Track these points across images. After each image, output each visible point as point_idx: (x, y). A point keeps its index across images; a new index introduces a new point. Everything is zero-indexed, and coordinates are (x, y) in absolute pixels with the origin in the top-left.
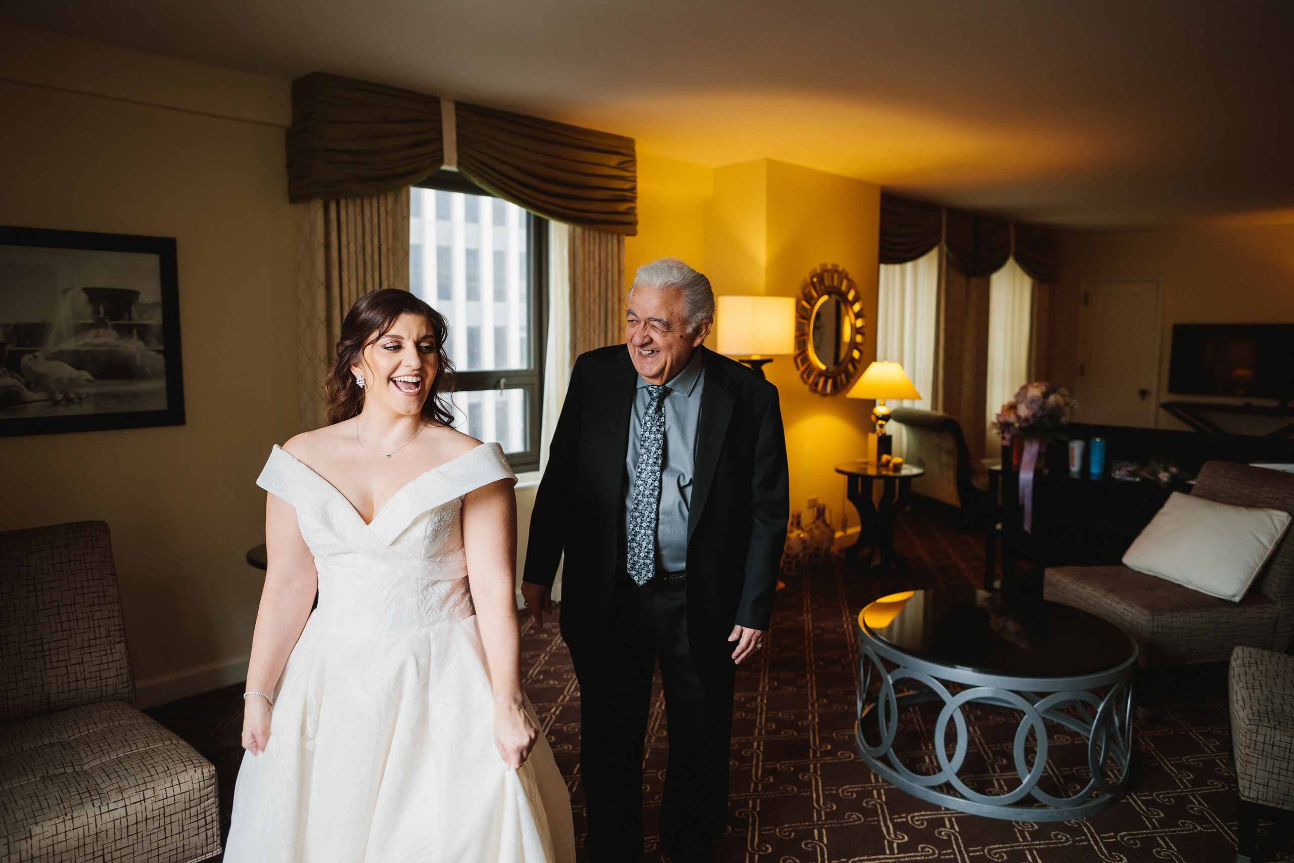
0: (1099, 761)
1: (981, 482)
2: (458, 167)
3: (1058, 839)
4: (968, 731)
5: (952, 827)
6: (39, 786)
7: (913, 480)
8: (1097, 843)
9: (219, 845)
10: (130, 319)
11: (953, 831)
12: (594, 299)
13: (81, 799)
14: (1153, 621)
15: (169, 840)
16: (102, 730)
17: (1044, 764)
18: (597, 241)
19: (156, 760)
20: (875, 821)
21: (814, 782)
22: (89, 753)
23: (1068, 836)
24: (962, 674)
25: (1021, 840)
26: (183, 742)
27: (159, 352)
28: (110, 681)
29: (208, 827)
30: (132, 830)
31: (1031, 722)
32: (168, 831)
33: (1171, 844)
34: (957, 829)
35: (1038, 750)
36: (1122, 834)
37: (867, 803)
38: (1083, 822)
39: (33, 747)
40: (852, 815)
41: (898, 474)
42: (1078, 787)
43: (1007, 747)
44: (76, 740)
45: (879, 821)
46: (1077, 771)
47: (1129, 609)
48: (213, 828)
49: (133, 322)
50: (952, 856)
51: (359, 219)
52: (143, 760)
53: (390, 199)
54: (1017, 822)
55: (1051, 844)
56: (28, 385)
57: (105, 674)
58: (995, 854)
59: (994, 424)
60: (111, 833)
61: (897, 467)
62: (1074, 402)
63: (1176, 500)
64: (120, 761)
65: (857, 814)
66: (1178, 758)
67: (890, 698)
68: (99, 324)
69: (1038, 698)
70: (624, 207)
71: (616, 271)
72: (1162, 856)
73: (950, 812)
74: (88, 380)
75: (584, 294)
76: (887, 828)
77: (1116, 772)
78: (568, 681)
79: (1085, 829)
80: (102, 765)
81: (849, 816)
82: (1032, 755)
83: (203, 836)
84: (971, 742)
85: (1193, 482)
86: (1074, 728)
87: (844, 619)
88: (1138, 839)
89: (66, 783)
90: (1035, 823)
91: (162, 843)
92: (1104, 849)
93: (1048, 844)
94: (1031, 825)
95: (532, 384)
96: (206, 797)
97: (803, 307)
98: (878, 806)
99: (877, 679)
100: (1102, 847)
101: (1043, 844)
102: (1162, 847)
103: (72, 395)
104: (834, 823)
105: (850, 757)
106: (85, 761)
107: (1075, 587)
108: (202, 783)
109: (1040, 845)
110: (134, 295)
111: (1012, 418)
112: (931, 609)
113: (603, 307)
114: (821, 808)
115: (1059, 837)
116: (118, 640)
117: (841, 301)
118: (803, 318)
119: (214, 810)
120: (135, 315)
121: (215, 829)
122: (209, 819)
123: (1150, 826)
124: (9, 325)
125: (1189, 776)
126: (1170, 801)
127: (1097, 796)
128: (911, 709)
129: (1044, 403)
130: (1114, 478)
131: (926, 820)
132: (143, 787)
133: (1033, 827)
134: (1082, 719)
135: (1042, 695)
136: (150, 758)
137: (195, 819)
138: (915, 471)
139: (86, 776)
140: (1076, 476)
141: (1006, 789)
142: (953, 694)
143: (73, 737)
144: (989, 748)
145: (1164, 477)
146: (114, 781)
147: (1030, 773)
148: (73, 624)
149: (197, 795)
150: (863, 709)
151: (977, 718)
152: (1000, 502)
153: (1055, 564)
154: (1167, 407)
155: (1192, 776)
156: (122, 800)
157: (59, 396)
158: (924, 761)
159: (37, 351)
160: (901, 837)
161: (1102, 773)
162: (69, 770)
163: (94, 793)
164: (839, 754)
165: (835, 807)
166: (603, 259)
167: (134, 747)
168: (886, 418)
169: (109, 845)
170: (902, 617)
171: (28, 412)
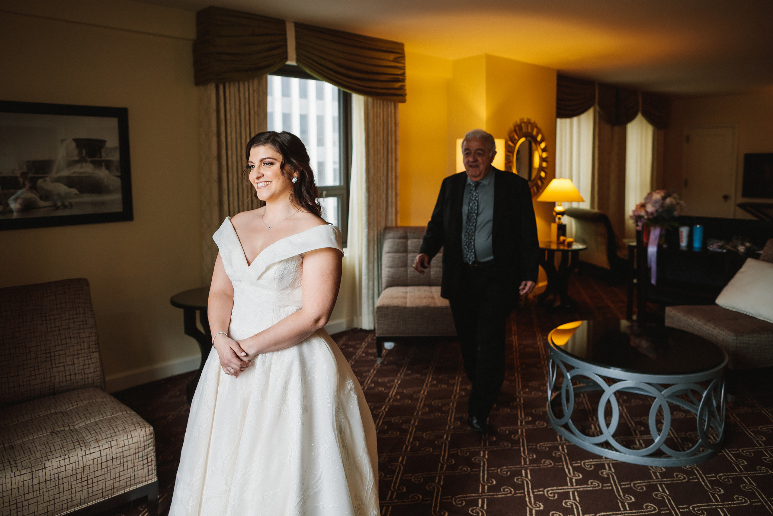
0: (704, 429)
1: (623, 254)
2: (297, 62)
3: (678, 478)
4: (619, 409)
5: (610, 469)
6: (49, 438)
7: (580, 252)
8: (704, 481)
9: (156, 476)
10: (101, 157)
11: (611, 472)
12: (380, 141)
13: (74, 446)
14: (737, 339)
15: (126, 472)
16: (86, 405)
17: (668, 430)
18: (382, 106)
19: (118, 423)
20: (561, 465)
21: (521, 440)
22: (78, 418)
23: (685, 476)
24: (614, 372)
25: (654, 478)
26: (133, 413)
27: (118, 176)
28: (90, 375)
29: (149, 464)
30: (104, 465)
31: (659, 403)
32: (125, 466)
33: (752, 482)
34: (613, 470)
35: (664, 422)
36: (720, 475)
37: (555, 454)
38: (694, 467)
39: (45, 415)
40: (546, 461)
41: (570, 249)
42: (691, 445)
43: (644, 419)
44: (71, 411)
45: (563, 465)
46: (689, 435)
47: (721, 332)
48: (152, 465)
49: (103, 159)
50: (610, 488)
51: (237, 95)
52: (110, 423)
53: (256, 82)
54: (652, 467)
55: (674, 480)
56: (41, 198)
57: (87, 371)
58: (638, 486)
59: (631, 217)
60: (92, 467)
61: (570, 244)
62: (682, 202)
63: (750, 263)
64: (96, 424)
65: (550, 461)
66: (755, 427)
67: (569, 388)
68: (82, 160)
69: (663, 389)
70: (398, 85)
71: (393, 124)
72: (746, 489)
73: (608, 460)
74: (76, 194)
75: (374, 138)
76: (569, 470)
77: (714, 435)
78: (366, 377)
79: (696, 472)
80: (86, 426)
81: (544, 462)
82: (660, 425)
83: (146, 470)
84: (621, 416)
85: (761, 252)
86: (687, 408)
87: (538, 339)
88: (731, 478)
89: (65, 436)
90: (663, 467)
91: (122, 474)
92: (708, 484)
93: (672, 481)
94: (661, 468)
95: (342, 195)
96: (148, 446)
97: (509, 146)
98: (563, 456)
99: (560, 375)
100: (708, 483)
101: (669, 481)
102: (746, 483)
103: (66, 203)
104: (535, 466)
105: (544, 425)
106: (76, 423)
107: (686, 319)
108: (145, 438)
109: (667, 481)
110: (103, 142)
111: (642, 213)
112: (592, 333)
113: (385, 146)
114: (526, 456)
115: (679, 476)
116: (94, 350)
117: (532, 141)
118: (509, 152)
119: (153, 454)
120: (103, 154)
121: (153, 466)
122: (149, 459)
123: (738, 470)
124: (29, 162)
125: (762, 438)
126: (751, 455)
127: (703, 451)
128: (582, 395)
129: (663, 203)
130: (709, 250)
131: (594, 465)
132: (110, 439)
133: (662, 470)
134: (692, 402)
135: (666, 386)
136: (114, 422)
137: (141, 459)
138: (580, 247)
139: (77, 432)
140: (684, 249)
141: (644, 445)
142: (609, 386)
143: (69, 409)
144: (633, 420)
145: (741, 249)
146: (93, 435)
147: (659, 435)
148: (68, 341)
149: (142, 445)
150: (552, 395)
151: (624, 401)
152: (635, 266)
153: (672, 304)
154: (741, 206)
155: (764, 439)
156: (98, 447)
157: (59, 204)
158: (591, 428)
159: (46, 177)
160: (577, 475)
161: (705, 435)
162: (67, 428)
163: (82, 443)
164: (537, 423)
165: (535, 456)
166: (385, 117)
167: (104, 415)
168: (562, 213)
169: (91, 474)
170: (574, 339)
171: (40, 214)
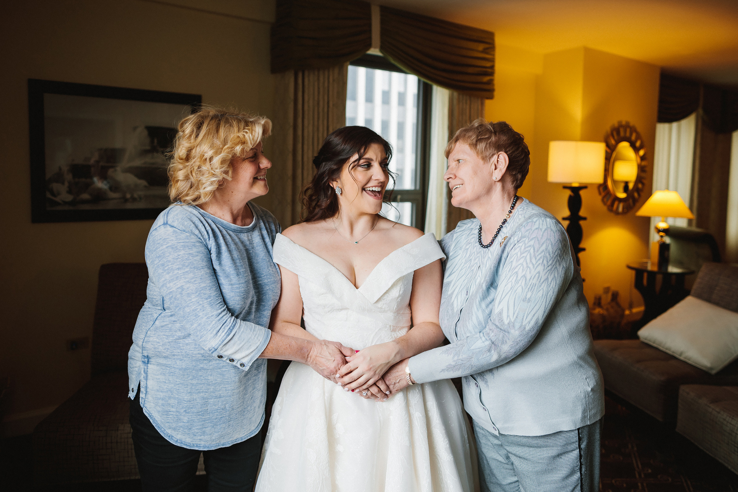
2: (381, 52)
18: (468, 102)
51: (316, 84)
53: (336, 71)
56: (111, 188)
68: (153, 150)
70: (486, 79)
74: (145, 186)
95: (418, 200)
97: (606, 151)
103: (135, 196)
118: (606, 158)
124: (101, 149)
159: (116, 166)
166: (472, 114)
168: (666, 231)
171: (111, 205)
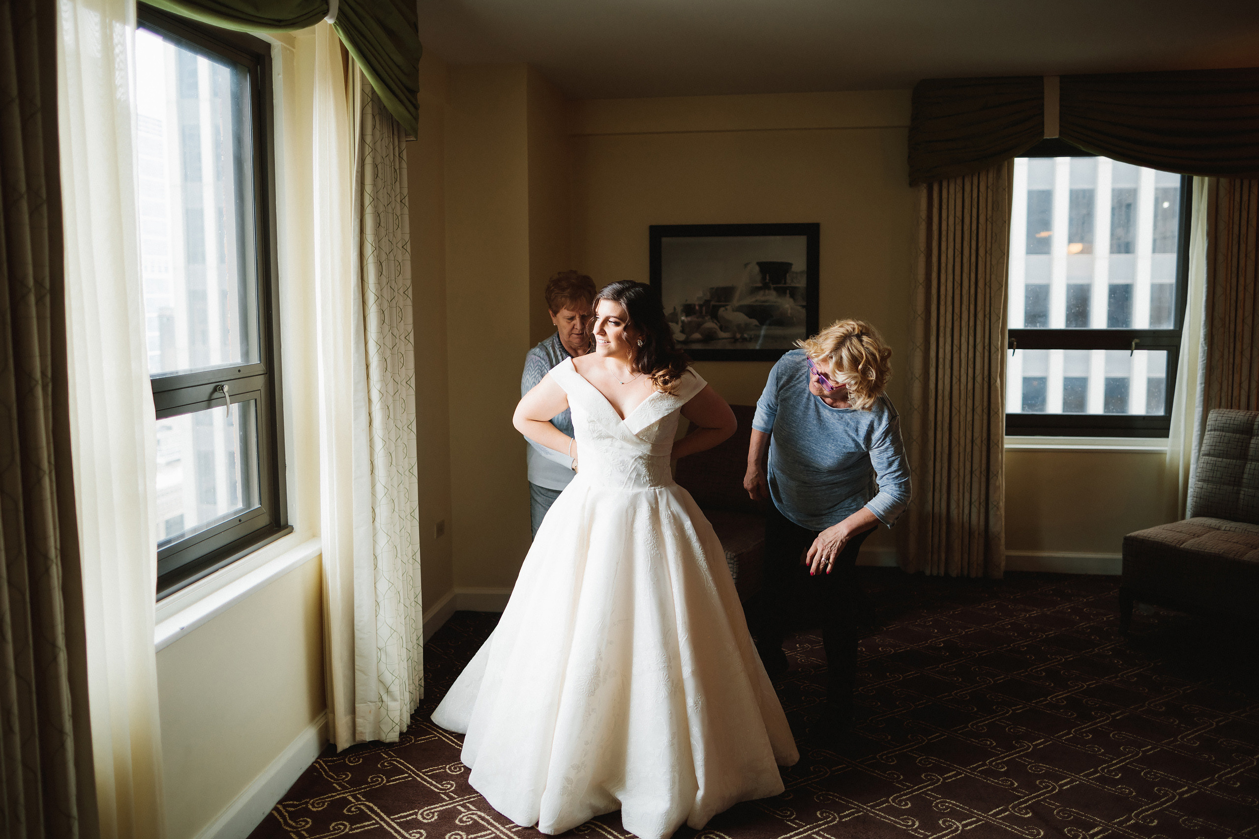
2: (1060, 134)
10: (785, 283)
27: (803, 307)
49: (787, 285)
56: (721, 328)
68: (765, 287)
74: (756, 326)
110: (790, 265)
120: (788, 280)
124: (712, 288)
157: (738, 336)
159: (727, 305)
171: (718, 346)
